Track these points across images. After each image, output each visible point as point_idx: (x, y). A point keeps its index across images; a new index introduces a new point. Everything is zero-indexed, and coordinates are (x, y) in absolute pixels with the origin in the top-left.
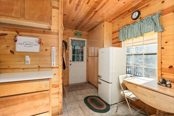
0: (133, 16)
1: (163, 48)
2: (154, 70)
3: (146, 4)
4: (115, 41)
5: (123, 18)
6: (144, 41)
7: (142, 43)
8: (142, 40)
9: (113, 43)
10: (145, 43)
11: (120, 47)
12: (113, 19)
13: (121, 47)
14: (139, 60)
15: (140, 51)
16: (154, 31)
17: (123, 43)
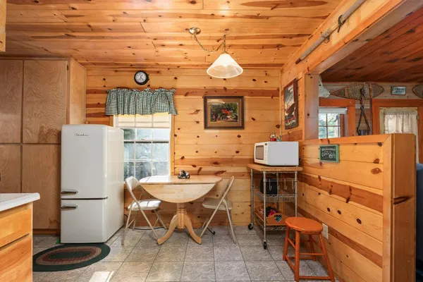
0: (137, 76)
1: (175, 136)
2: (166, 163)
3: (157, 70)
4: (93, 110)
5: (116, 71)
6: (152, 122)
7: (150, 125)
8: (151, 121)
9: (88, 115)
10: (155, 125)
11: (109, 125)
12: (94, 64)
13: (112, 126)
14: (146, 152)
15: (146, 136)
16: (167, 113)
17: (115, 117)
